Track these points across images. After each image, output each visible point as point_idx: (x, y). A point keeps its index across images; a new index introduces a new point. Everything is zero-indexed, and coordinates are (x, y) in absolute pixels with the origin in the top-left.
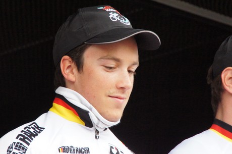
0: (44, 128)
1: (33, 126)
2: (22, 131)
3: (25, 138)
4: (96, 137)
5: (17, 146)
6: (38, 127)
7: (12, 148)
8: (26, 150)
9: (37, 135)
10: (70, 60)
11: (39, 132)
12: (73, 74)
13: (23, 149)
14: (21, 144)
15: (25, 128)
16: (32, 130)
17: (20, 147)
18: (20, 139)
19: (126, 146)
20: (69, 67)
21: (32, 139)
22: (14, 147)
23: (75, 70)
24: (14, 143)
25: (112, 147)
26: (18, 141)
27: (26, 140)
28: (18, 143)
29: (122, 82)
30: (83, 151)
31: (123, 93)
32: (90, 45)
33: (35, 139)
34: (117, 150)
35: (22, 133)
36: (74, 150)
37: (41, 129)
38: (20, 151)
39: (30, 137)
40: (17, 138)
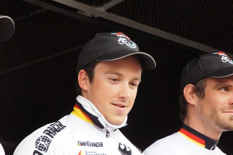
0: (65, 127)
1: (57, 124)
2: (48, 128)
3: (50, 132)
4: (107, 136)
5: (43, 139)
6: (61, 125)
7: (39, 140)
8: (50, 142)
9: (60, 131)
10: (85, 73)
11: (62, 129)
12: (87, 84)
13: (48, 141)
14: (47, 137)
15: (51, 126)
16: (56, 127)
17: (46, 139)
18: (47, 133)
19: (133, 143)
20: (84, 79)
21: (56, 134)
22: (41, 140)
23: (88, 82)
24: (42, 136)
25: (120, 144)
26: (45, 135)
27: (51, 134)
28: (45, 136)
29: (123, 93)
30: (98, 145)
31: (124, 101)
32: (100, 62)
33: (58, 134)
34: (125, 146)
35: (49, 129)
36: (90, 144)
37: (64, 127)
38: (46, 143)
39: (54, 132)
40: (44, 133)
